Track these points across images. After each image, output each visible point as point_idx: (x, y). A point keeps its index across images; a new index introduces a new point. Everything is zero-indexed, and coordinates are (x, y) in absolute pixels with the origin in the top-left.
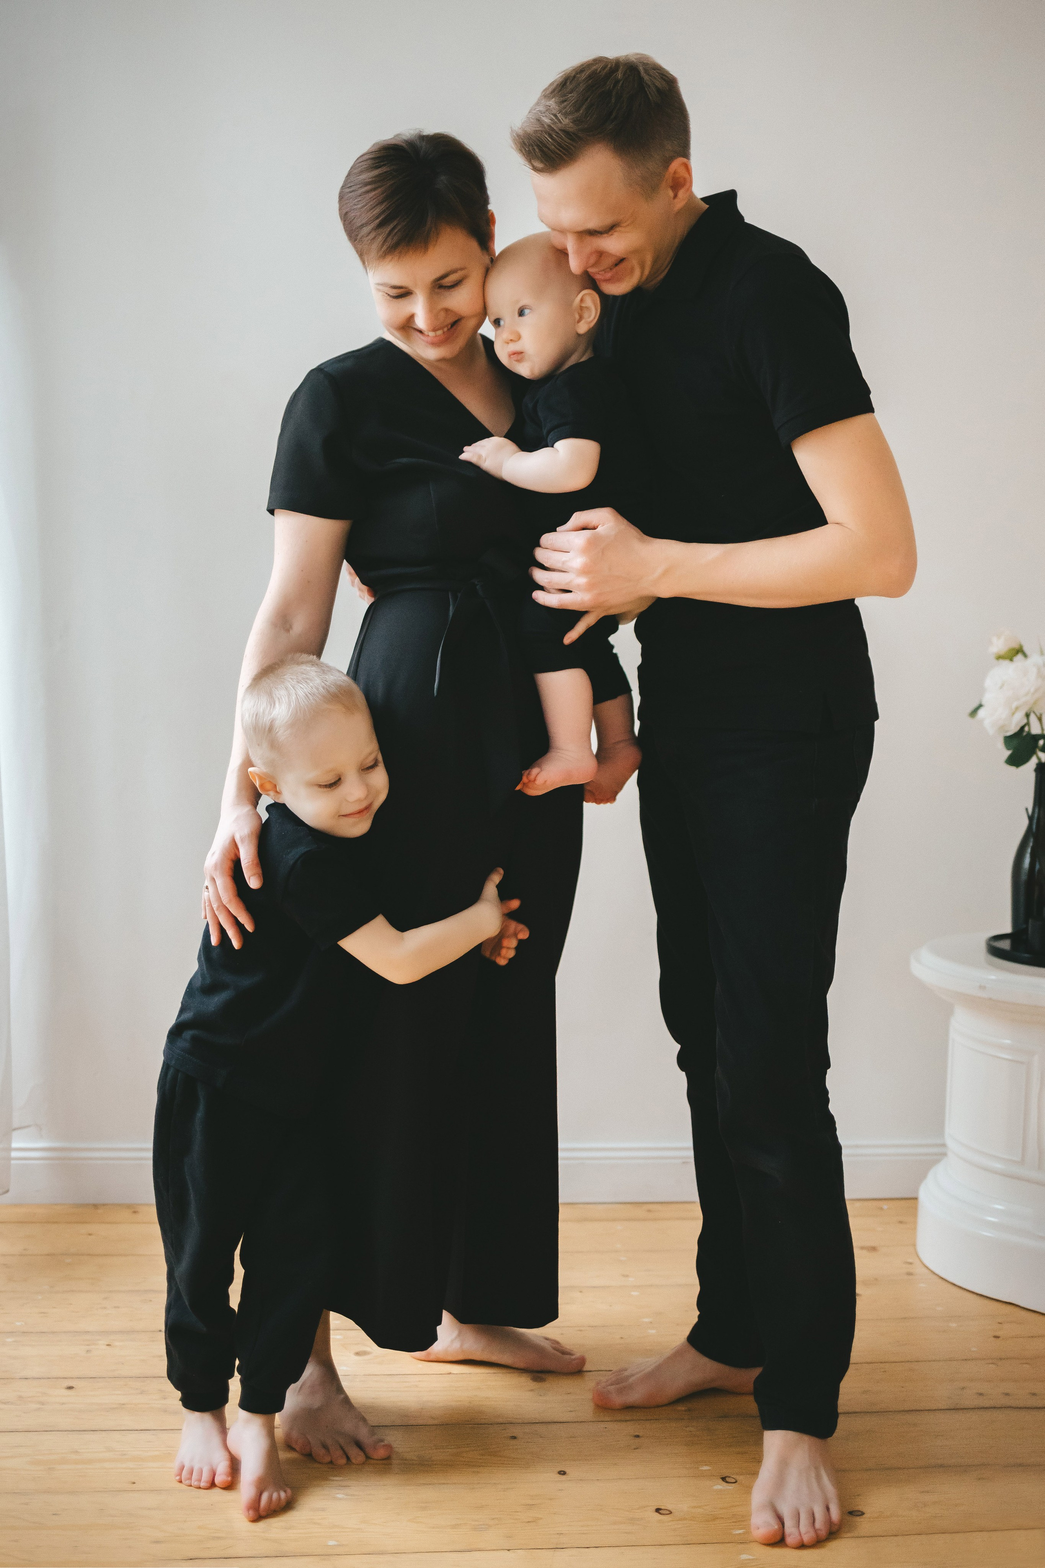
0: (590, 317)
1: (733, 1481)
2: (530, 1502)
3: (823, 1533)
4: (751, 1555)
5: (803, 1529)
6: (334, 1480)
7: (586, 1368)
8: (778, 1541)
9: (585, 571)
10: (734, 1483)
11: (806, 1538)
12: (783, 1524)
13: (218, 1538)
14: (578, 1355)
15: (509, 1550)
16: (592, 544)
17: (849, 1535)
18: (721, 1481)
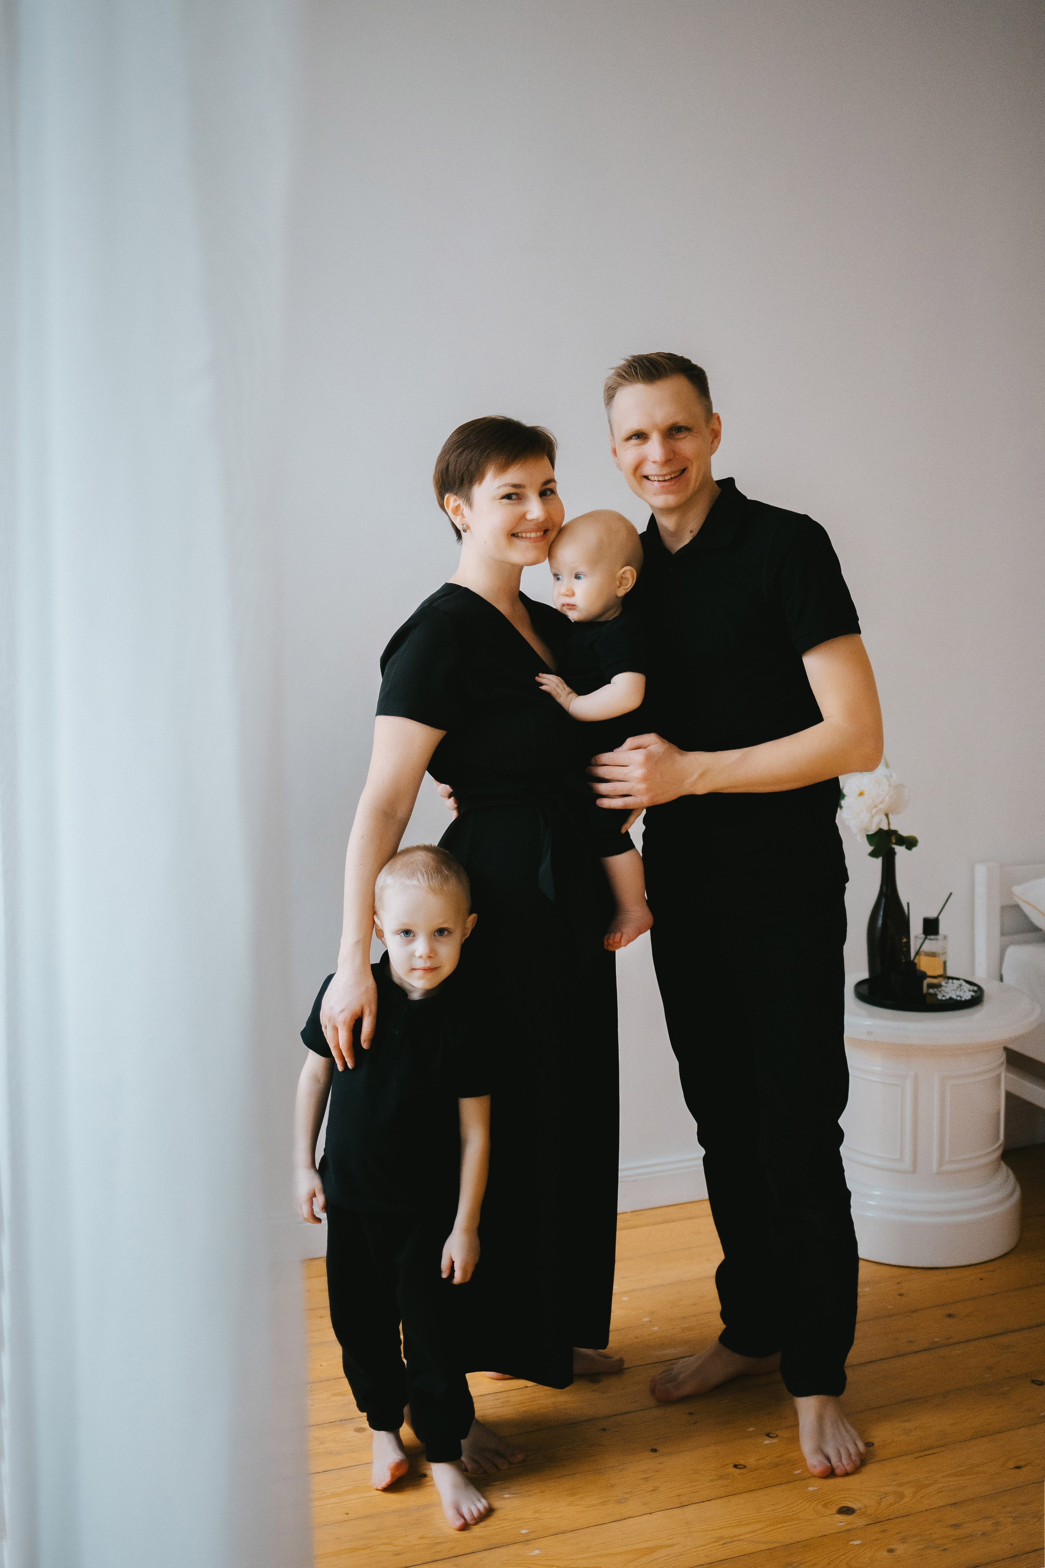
0: (626, 585)
1: (775, 1435)
2: (644, 1476)
3: (858, 1463)
4: (813, 1487)
5: (845, 1462)
6: (495, 1485)
7: (626, 1366)
8: (830, 1473)
9: (645, 779)
10: (776, 1437)
11: (849, 1468)
12: (830, 1461)
13: (440, 1543)
14: (616, 1357)
15: (651, 1513)
16: (649, 758)
17: (873, 1461)
18: (766, 1437)
